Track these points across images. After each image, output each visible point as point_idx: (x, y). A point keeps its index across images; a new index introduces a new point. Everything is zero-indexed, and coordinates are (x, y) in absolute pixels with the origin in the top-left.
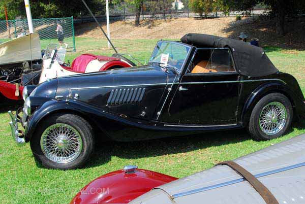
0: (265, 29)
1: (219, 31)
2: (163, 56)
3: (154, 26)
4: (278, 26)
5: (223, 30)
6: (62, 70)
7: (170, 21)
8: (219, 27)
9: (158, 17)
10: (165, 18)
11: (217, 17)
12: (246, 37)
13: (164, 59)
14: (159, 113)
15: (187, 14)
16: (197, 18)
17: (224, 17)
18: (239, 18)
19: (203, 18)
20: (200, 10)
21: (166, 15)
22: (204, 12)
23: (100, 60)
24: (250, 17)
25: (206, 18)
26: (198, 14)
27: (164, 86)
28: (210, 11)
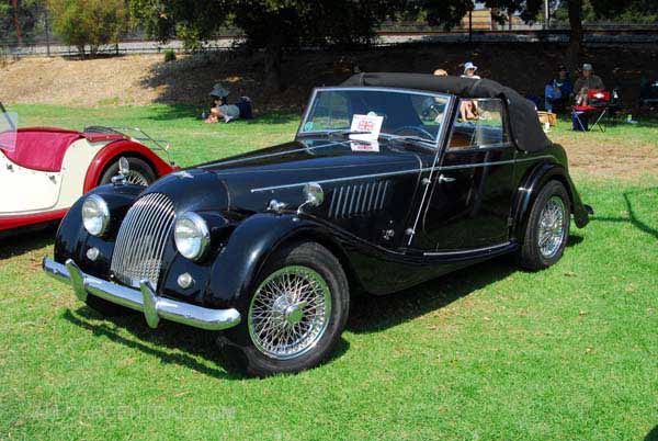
0: (236, 79)
1: (134, 84)
4: (270, 70)
5: (143, 83)
6: (10, 168)
8: (132, 77)
11: (117, 55)
12: (226, 93)
14: (411, 231)
15: (44, 49)
16: (70, 57)
18: (171, 56)
19: (87, 57)
20: (81, 40)
22: (92, 43)
23: (93, 141)
25: (94, 56)
26: (75, 49)
28: (104, 40)
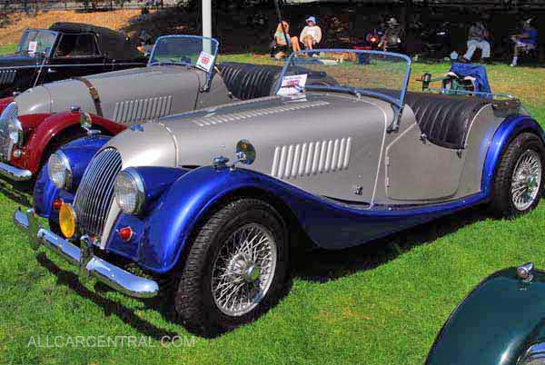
2: (31, 43)
3: (8, 23)
7: (36, 15)
9: (16, 9)
10: (26, 10)
11: (112, 10)
13: (33, 47)
15: (63, 5)
16: (80, 11)
17: (119, 9)
18: (145, 11)
21: (28, 5)
24: (163, 9)
25: (94, 10)
26: (81, 5)
27: (34, 69)
